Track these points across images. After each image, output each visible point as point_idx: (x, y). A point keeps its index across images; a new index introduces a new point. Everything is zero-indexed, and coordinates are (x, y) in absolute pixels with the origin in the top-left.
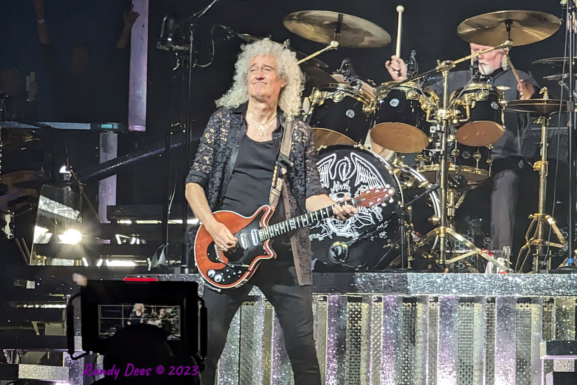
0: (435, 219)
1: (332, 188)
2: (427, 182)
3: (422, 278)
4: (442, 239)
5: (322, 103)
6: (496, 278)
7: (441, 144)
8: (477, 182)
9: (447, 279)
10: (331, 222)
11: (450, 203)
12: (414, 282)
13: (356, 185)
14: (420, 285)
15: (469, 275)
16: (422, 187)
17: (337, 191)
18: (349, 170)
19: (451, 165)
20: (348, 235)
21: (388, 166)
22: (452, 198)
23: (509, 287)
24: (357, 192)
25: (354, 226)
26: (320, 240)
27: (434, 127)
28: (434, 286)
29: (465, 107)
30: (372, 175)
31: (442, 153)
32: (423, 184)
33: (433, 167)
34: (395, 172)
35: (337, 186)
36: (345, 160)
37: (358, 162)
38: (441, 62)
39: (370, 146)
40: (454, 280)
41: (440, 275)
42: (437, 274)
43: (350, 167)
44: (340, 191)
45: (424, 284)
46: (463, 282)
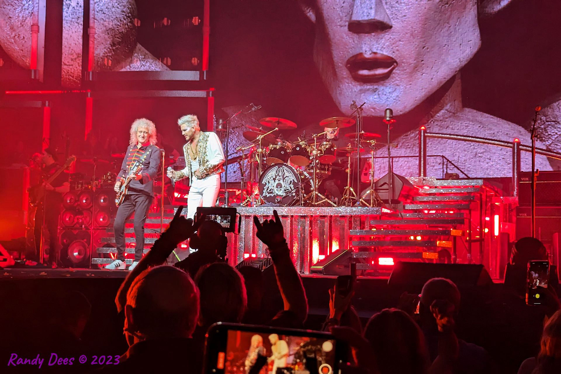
0: (312, 189)
2: (309, 176)
3: (307, 209)
4: (314, 196)
5: (273, 149)
7: (314, 163)
9: (316, 209)
10: (276, 190)
12: (304, 210)
13: (284, 177)
15: (323, 208)
16: (307, 178)
17: (278, 179)
19: (317, 170)
20: (282, 194)
21: (295, 170)
22: (317, 181)
23: (337, 212)
25: (284, 191)
26: (272, 196)
27: (311, 157)
28: (311, 212)
29: (322, 150)
30: (290, 174)
31: (314, 166)
33: (311, 171)
34: (298, 172)
36: (281, 168)
37: (285, 169)
38: (314, 135)
39: (289, 164)
42: (312, 208)
43: (282, 171)
46: (321, 210)
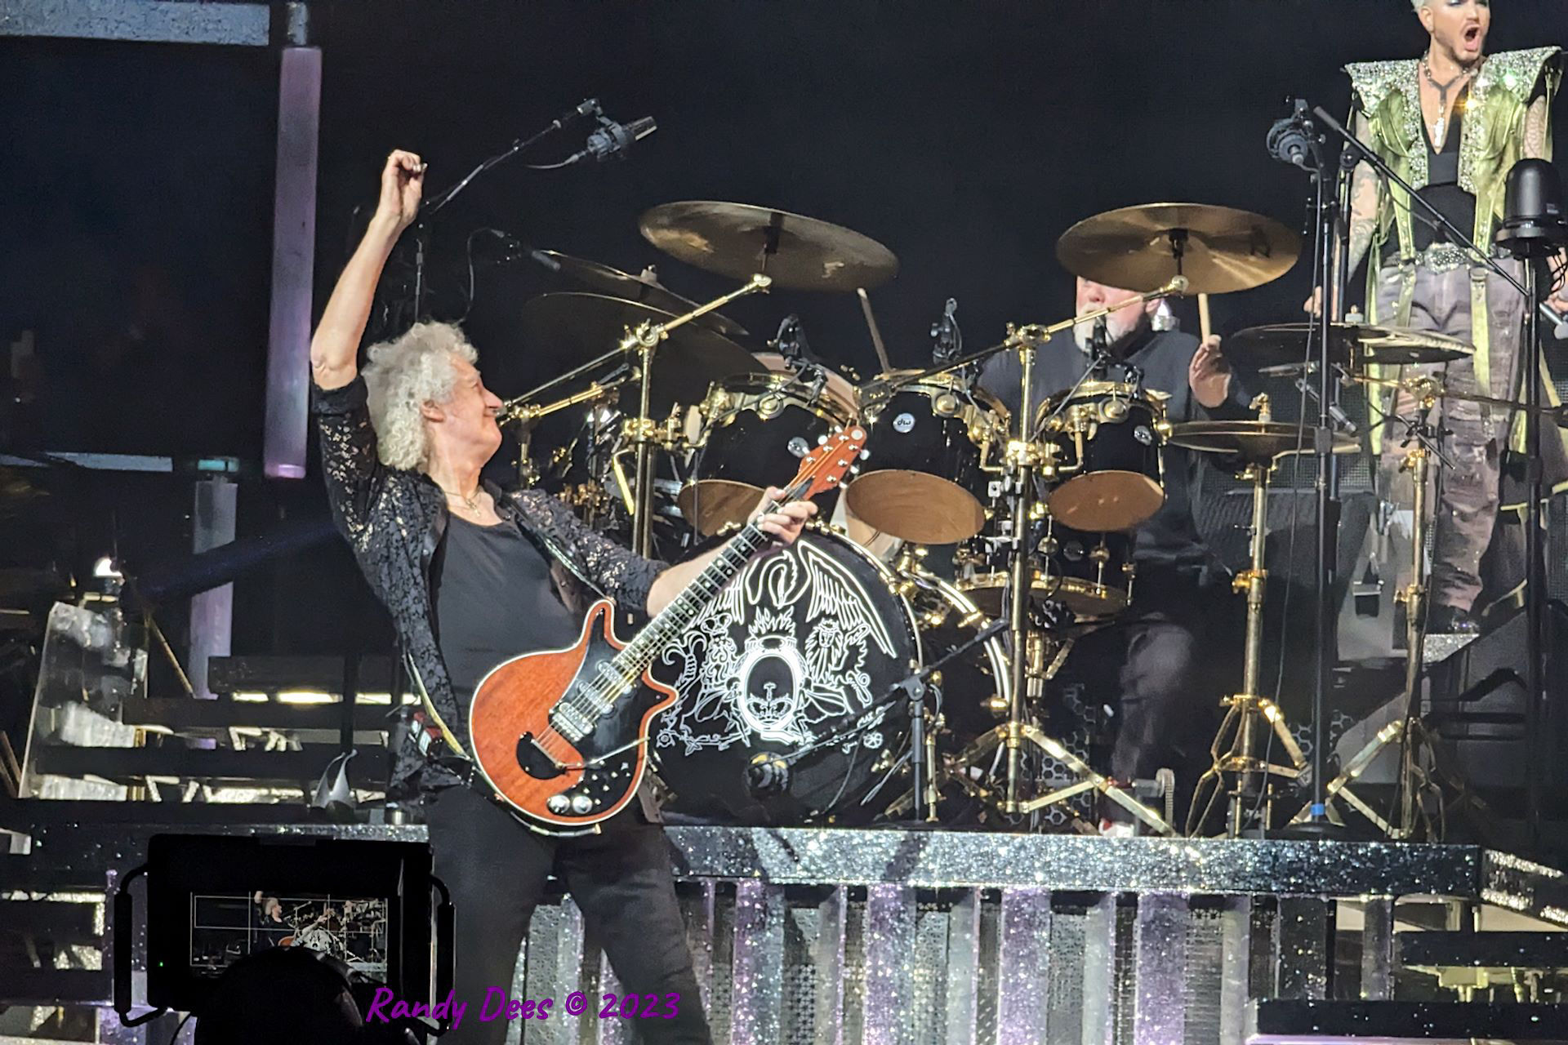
0: (997, 704)
1: (753, 624)
2: (979, 614)
3: (964, 845)
4: (1013, 752)
5: (731, 419)
6: (1139, 848)
7: (1015, 525)
8: (1100, 616)
9: (1023, 847)
10: (749, 707)
11: (1033, 666)
12: (944, 854)
13: (808, 619)
14: (958, 860)
15: (1075, 839)
16: (968, 627)
17: (763, 631)
18: (793, 583)
19: (1037, 574)
20: (787, 739)
21: (885, 575)
22: (1037, 654)
23: (1170, 870)
24: (812, 635)
25: (802, 718)
26: (721, 749)
27: (997, 484)
28: (991, 864)
29: (1072, 438)
30: (847, 595)
31: (1015, 547)
32: (970, 619)
33: (995, 580)
34: (904, 588)
35: (763, 620)
36: (785, 558)
37: (816, 563)
38: (1017, 328)
39: (845, 526)
40: (1041, 851)
41: (1007, 839)
42: (999, 835)
43: (795, 574)
44: (770, 632)
45: (967, 858)
46: (1062, 856)
